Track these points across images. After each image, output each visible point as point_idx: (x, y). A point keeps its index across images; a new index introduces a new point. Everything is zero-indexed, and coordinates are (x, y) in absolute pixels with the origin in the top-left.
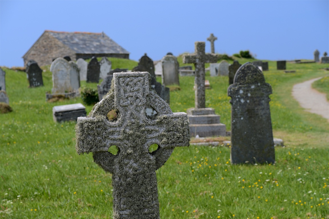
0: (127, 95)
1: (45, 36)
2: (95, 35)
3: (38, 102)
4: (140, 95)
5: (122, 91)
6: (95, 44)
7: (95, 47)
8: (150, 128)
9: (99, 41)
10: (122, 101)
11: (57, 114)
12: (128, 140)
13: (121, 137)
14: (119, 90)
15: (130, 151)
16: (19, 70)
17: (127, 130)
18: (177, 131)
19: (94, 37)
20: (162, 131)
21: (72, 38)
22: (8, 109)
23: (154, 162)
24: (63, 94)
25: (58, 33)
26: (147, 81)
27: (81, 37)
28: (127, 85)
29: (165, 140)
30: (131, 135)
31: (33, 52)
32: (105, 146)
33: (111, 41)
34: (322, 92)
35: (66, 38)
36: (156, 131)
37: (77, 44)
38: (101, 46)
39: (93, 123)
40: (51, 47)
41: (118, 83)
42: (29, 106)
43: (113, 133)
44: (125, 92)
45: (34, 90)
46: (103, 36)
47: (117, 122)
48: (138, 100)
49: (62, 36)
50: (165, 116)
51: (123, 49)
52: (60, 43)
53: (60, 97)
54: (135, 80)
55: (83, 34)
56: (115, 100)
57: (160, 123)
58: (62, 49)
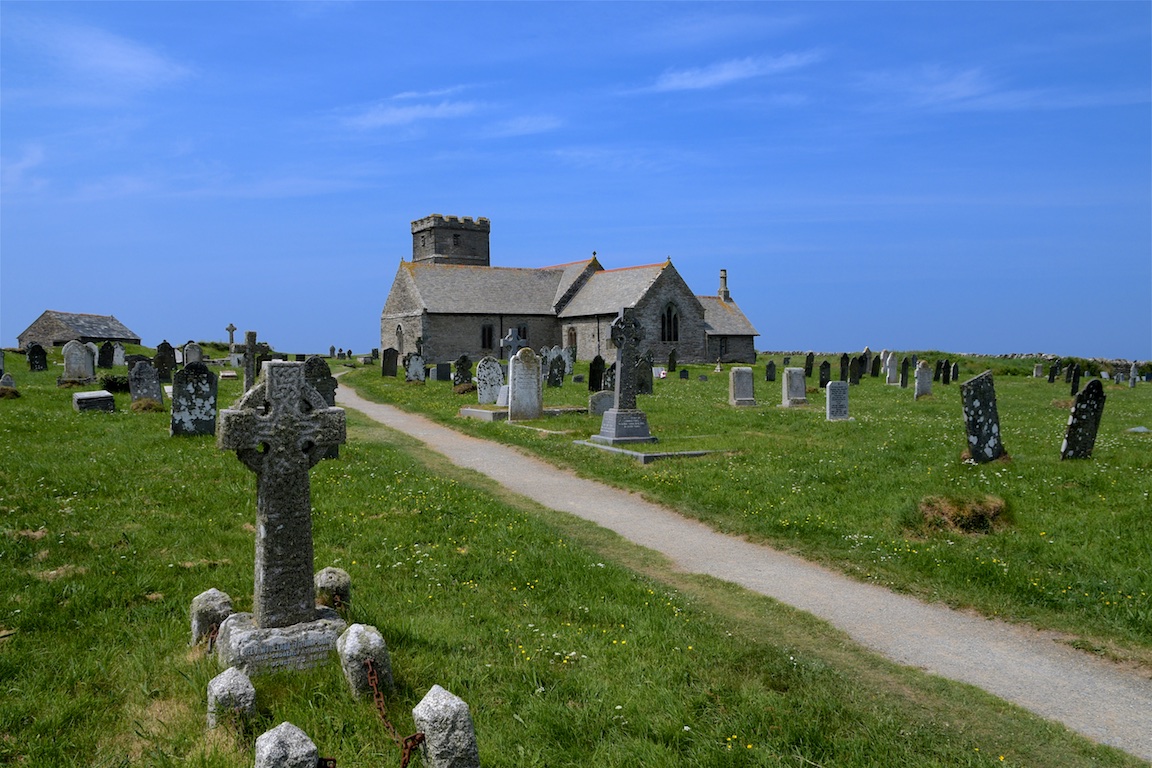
0: (280, 386)
1: (46, 316)
2: (103, 317)
3: (48, 387)
4: (294, 387)
5: (275, 382)
6: (103, 327)
7: (102, 331)
8: (305, 424)
9: (107, 325)
10: (274, 393)
11: (80, 401)
12: (280, 436)
13: (272, 432)
14: (272, 381)
15: (281, 449)
16: (14, 351)
17: (279, 426)
18: (334, 428)
19: (102, 320)
20: (317, 427)
21: (77, 320)
22: (16, 395)
23: (308, 460)
24: (77, 379)
25: (61, 314)
26: (302, 372)
27: (87, 319)
28: (281, 375)
29: (320, 436)
30: (283, 431)
31: (30, 333)
32: (254, 442)
33: (121, 325)
34: (350, 387)
35: (70, 319)
36: (311, 427)
37: (83, 326)
38: (110, 330)
39: (241, 416)
40: (52, 329)
41: (271, 373)
42: (39, 391)
43: (262, 428)
44: (278, 383)
45: (38, 374)
46: (112, 319)
47: (268, 416)
48: (292, 393)
49: (65, 317)
50: (321, 411)
51: (134, 335)
52: (63, 325)
53: (73, 382)
54: (290, 370)
55: (89, 316)
56: (267, 391)
57: (316, 419)
58: (65, 332)
